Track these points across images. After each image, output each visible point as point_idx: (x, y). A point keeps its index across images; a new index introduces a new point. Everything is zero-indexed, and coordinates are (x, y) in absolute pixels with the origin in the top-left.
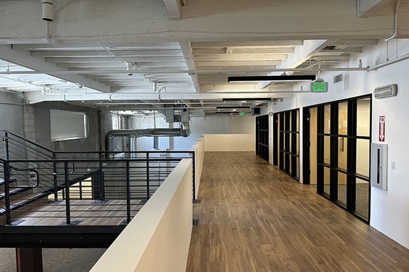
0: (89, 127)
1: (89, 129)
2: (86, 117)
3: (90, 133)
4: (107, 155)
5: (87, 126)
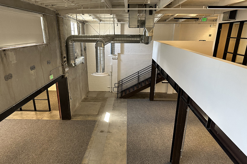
0: (47, 32)
1: (47, 34)
2: (43, 19)
3: (49, 38)
4: (68, 60)
5: (45, 30)
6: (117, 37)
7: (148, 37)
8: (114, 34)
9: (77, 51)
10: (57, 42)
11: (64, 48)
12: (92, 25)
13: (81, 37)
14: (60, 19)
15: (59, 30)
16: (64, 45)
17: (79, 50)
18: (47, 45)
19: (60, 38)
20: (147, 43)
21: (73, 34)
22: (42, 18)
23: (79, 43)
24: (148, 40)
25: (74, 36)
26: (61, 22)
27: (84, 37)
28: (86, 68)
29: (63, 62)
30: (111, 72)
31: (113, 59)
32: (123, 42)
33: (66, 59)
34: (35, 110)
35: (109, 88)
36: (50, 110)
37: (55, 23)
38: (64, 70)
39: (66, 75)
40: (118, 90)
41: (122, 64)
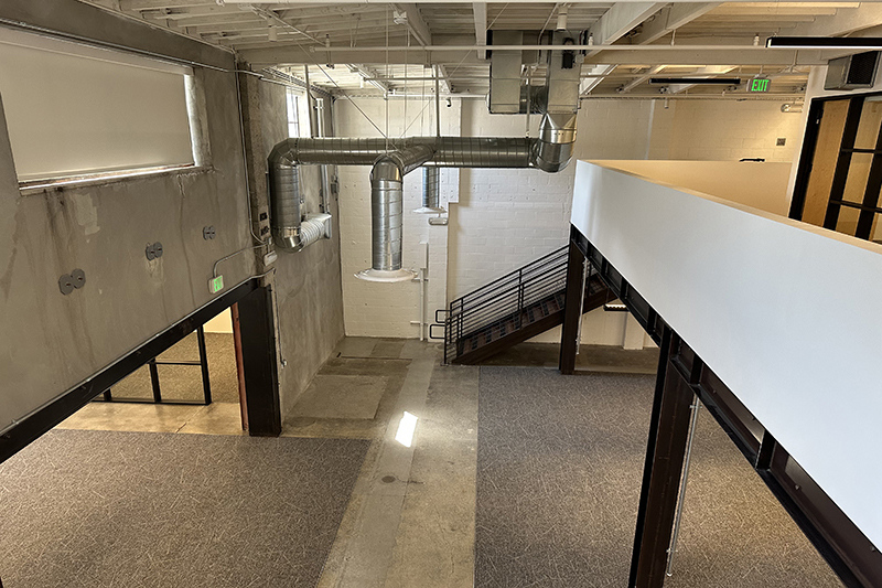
0: (205, 126)
1: (206, 134)
2: (194, 83)
3: (212, 149)
4: (276, 227)
5: (198, 121)
6: (446, 147)
7: (558, 146)
8: (436, 135)
9: (307, 193)
10: (238, 162)
11: (261, 184)
12: (359, 101)
13: (323, 144)
14: (251, 83)
15: (245, 118)
16: (261, 172)
17: (312, 192)
18: (203, 171)
19: (248, 151)
20: (554, 168)
21: (293, 134)
22: (187, 78)
23: (314, 167)
24: (556, 158)
25: (298, 143)
26: (252, 93)
27: (332, 144)
28: (335, 256)
29: (256, 232)
30: (425, 271)
31: (431, 224)
32: (466, 163)
33: (267, 222)
34: (158, 400)
35: (416, 329)
36: (208, 401)
37: (232, 96)
38: (259, 261)
39: (269, 280)
40: (446, 333)
41: (463, 239)
